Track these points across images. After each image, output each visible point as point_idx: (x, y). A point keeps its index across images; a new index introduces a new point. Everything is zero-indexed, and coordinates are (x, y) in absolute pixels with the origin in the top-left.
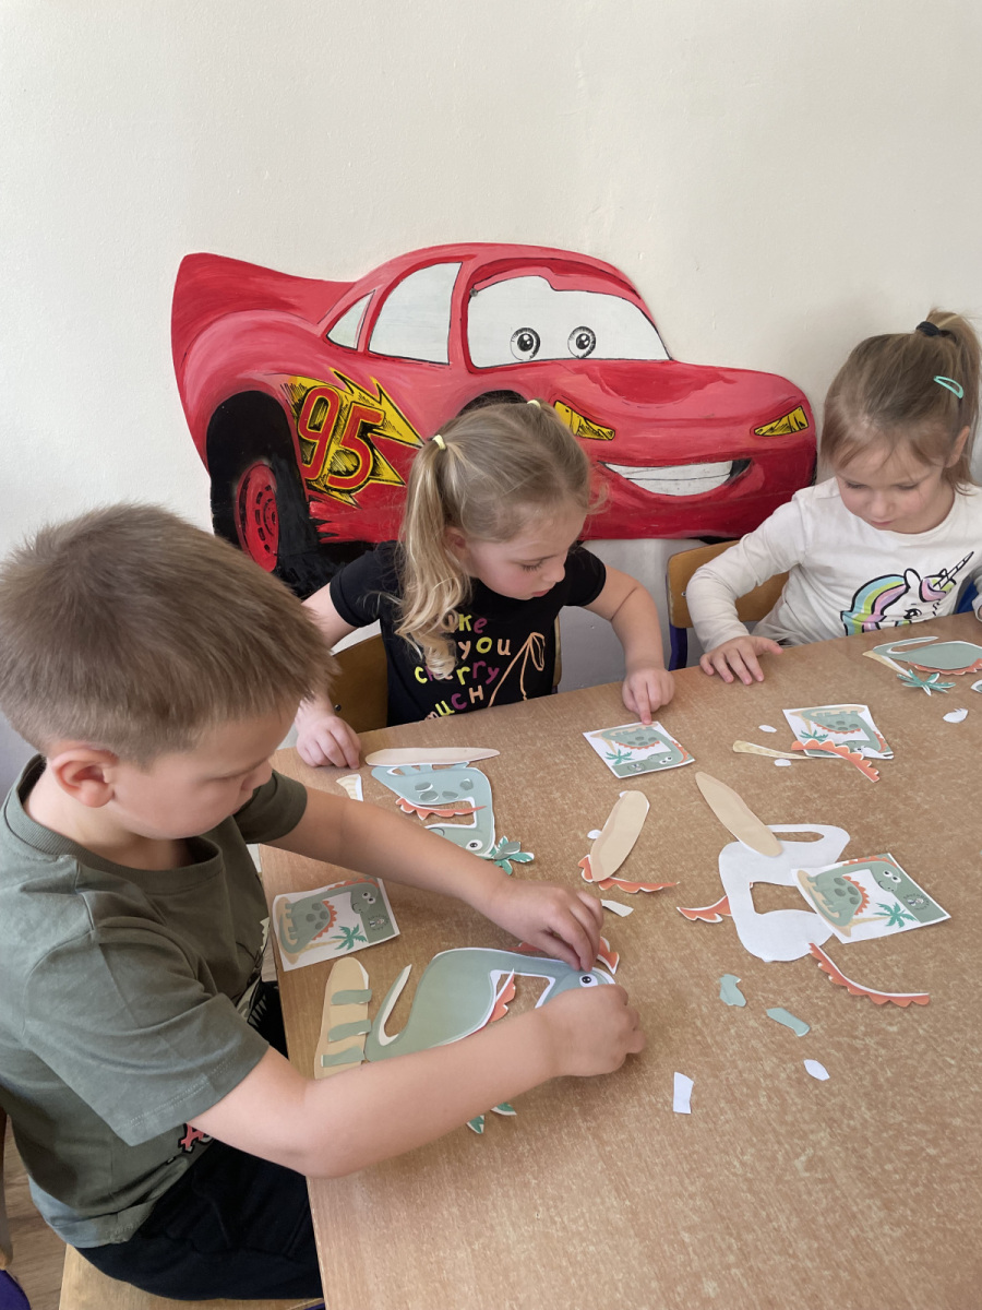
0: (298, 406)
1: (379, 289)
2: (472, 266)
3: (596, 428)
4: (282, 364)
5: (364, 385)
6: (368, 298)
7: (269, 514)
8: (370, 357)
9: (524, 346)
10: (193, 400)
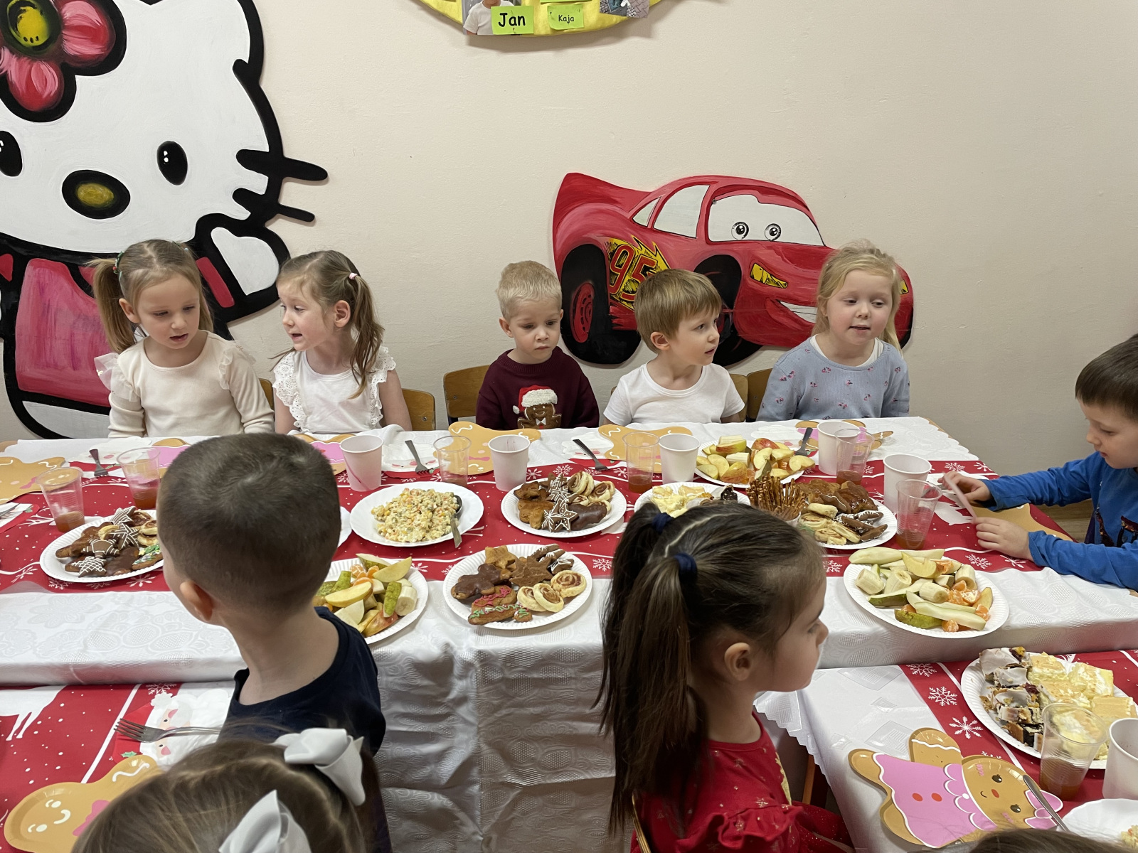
0: (612, 254)
1: (663, 196)
2: (715, 187)
3: (777, 280)
4: (607, 232)
5: (649, 246)
6: (657, 200)
7: (588, 310)
8: (654, 231)
9: (739, 232)
10: (558, 247)
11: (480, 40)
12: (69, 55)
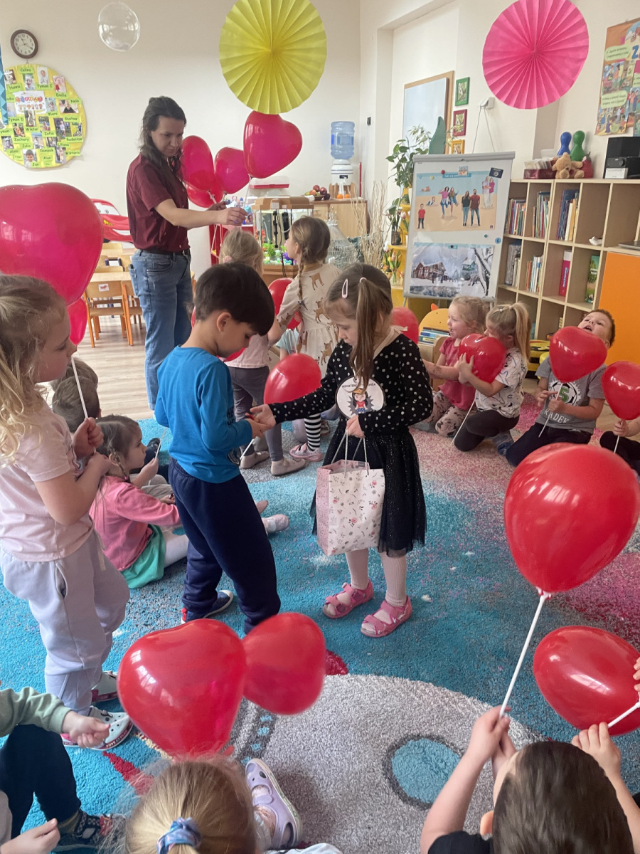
3: (110, 224)
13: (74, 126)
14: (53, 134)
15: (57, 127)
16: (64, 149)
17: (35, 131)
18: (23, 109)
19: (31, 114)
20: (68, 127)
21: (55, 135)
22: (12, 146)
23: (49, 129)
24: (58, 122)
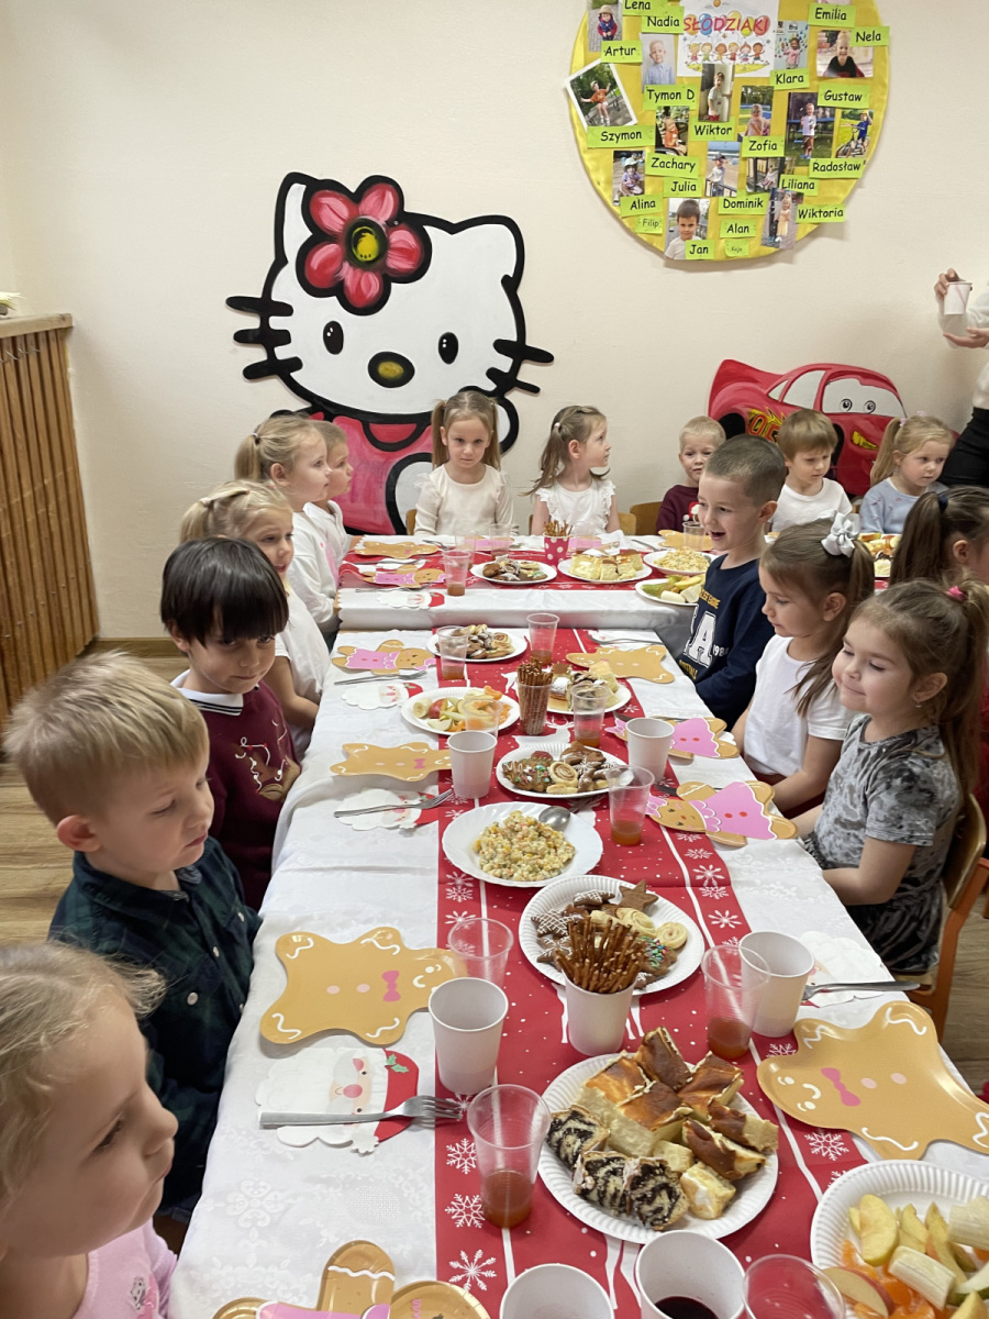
0: (751, 421)
1: (792, 378)
2: (830, 372)
3: (870, 444)
4: (749, 404)
5: (778, 415)
6: (786, 382)
8: (783, 404)
9: (845, 406)
11: (674, 263)
12: (389, 268)
13: (848, 122)
14: (774, 147)
15: (794, 124)
16: (798, 197)
17: (720, 137)
18: (700, 59)
19: (722, 77)
20: (825, 123)
21: (780, 153)
22: (641, 185)
23: (766, 133)
24: (799, 104)
